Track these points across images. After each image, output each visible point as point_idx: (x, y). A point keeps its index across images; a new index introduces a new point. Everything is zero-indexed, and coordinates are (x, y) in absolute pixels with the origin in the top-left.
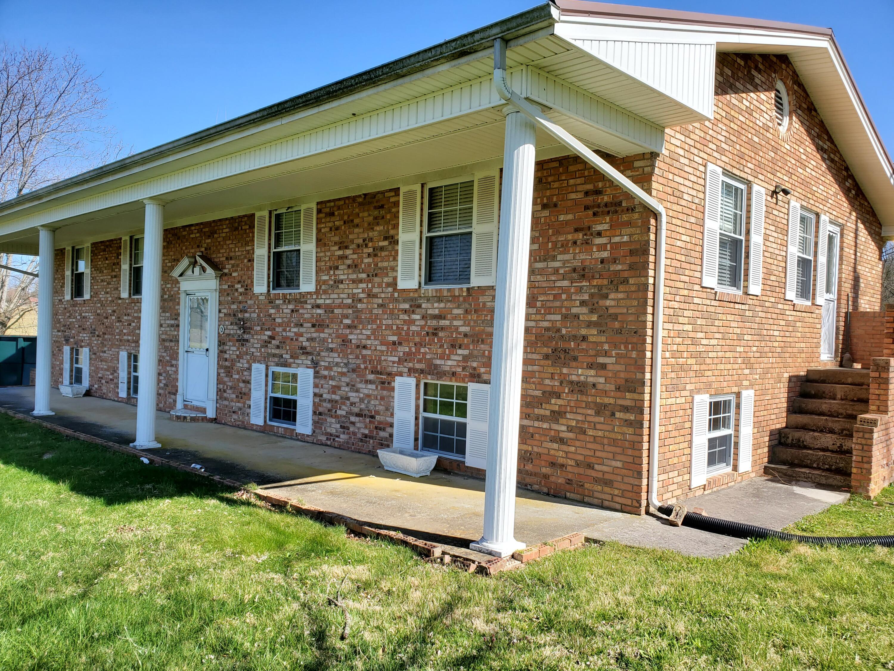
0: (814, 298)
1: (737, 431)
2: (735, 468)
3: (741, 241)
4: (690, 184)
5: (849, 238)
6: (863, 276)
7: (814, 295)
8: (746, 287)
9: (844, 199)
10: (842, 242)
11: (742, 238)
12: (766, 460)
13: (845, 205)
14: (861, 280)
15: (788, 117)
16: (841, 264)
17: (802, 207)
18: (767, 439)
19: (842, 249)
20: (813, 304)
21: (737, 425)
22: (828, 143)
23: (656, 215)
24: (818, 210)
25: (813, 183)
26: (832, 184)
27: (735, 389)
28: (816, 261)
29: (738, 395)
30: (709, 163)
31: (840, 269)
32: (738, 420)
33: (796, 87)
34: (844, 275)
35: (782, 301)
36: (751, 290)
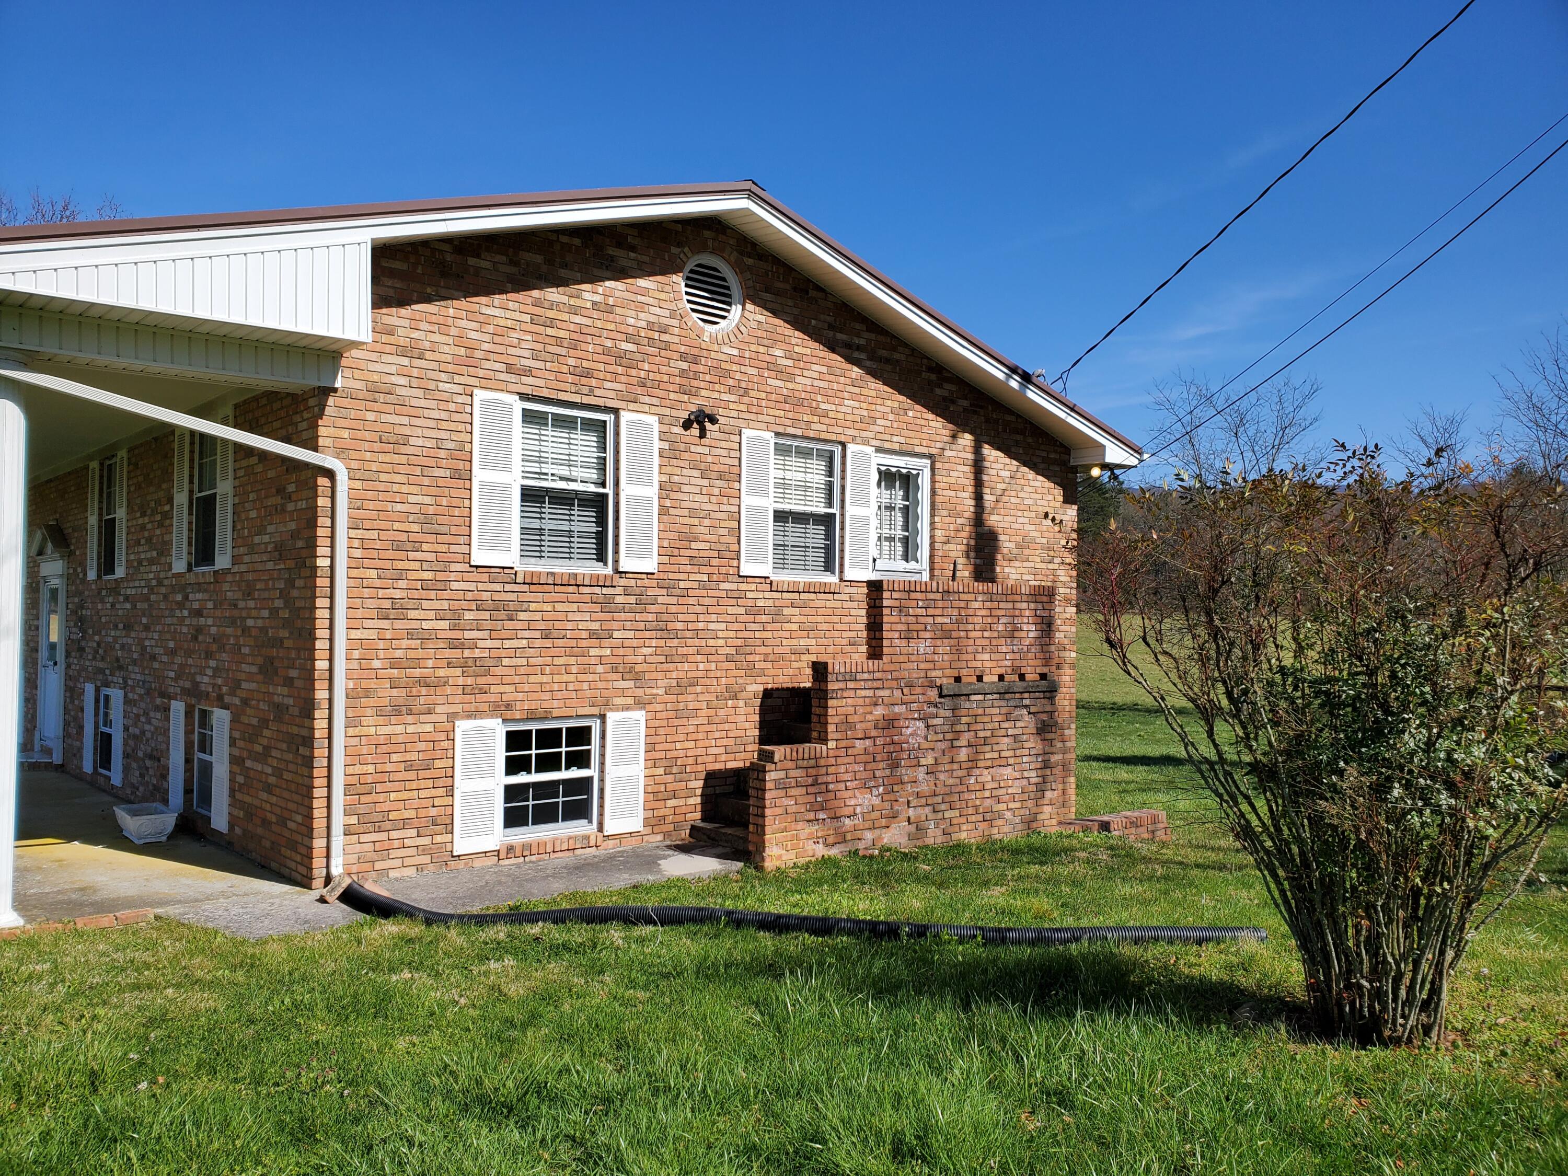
0: (841, 571)
1: (602, 772)
2: (601, 828)
3: (606, 495)
4: (432, 424)
5: (963, 474)
6: (1000, 531)
7: (842, 565)
8: (616, 561)
9: (931, 416)
10: (933, 482)
11: (609, 490)
12: (698, 815)
13: (939, 425)
14: (1002, 538)
15: (740, 307)
16: (933, 515)
17: (777, 434)
18: (701, 783)
19: (933, 492)
20: (841, 580)
21: (602, 764)
22: (866, 335)
23: (330, 474)
24: (842, 438)
25: (819, 398)
26: (886, 395)
27: (595, 711)
28: (843, 515)
29: (603, 717)
30: (476, 391)
31: (932, 523)
32: (603, 755)
33: (750, 261)
34: (938, 533)
35: (736, 578)
36: (624, 565)
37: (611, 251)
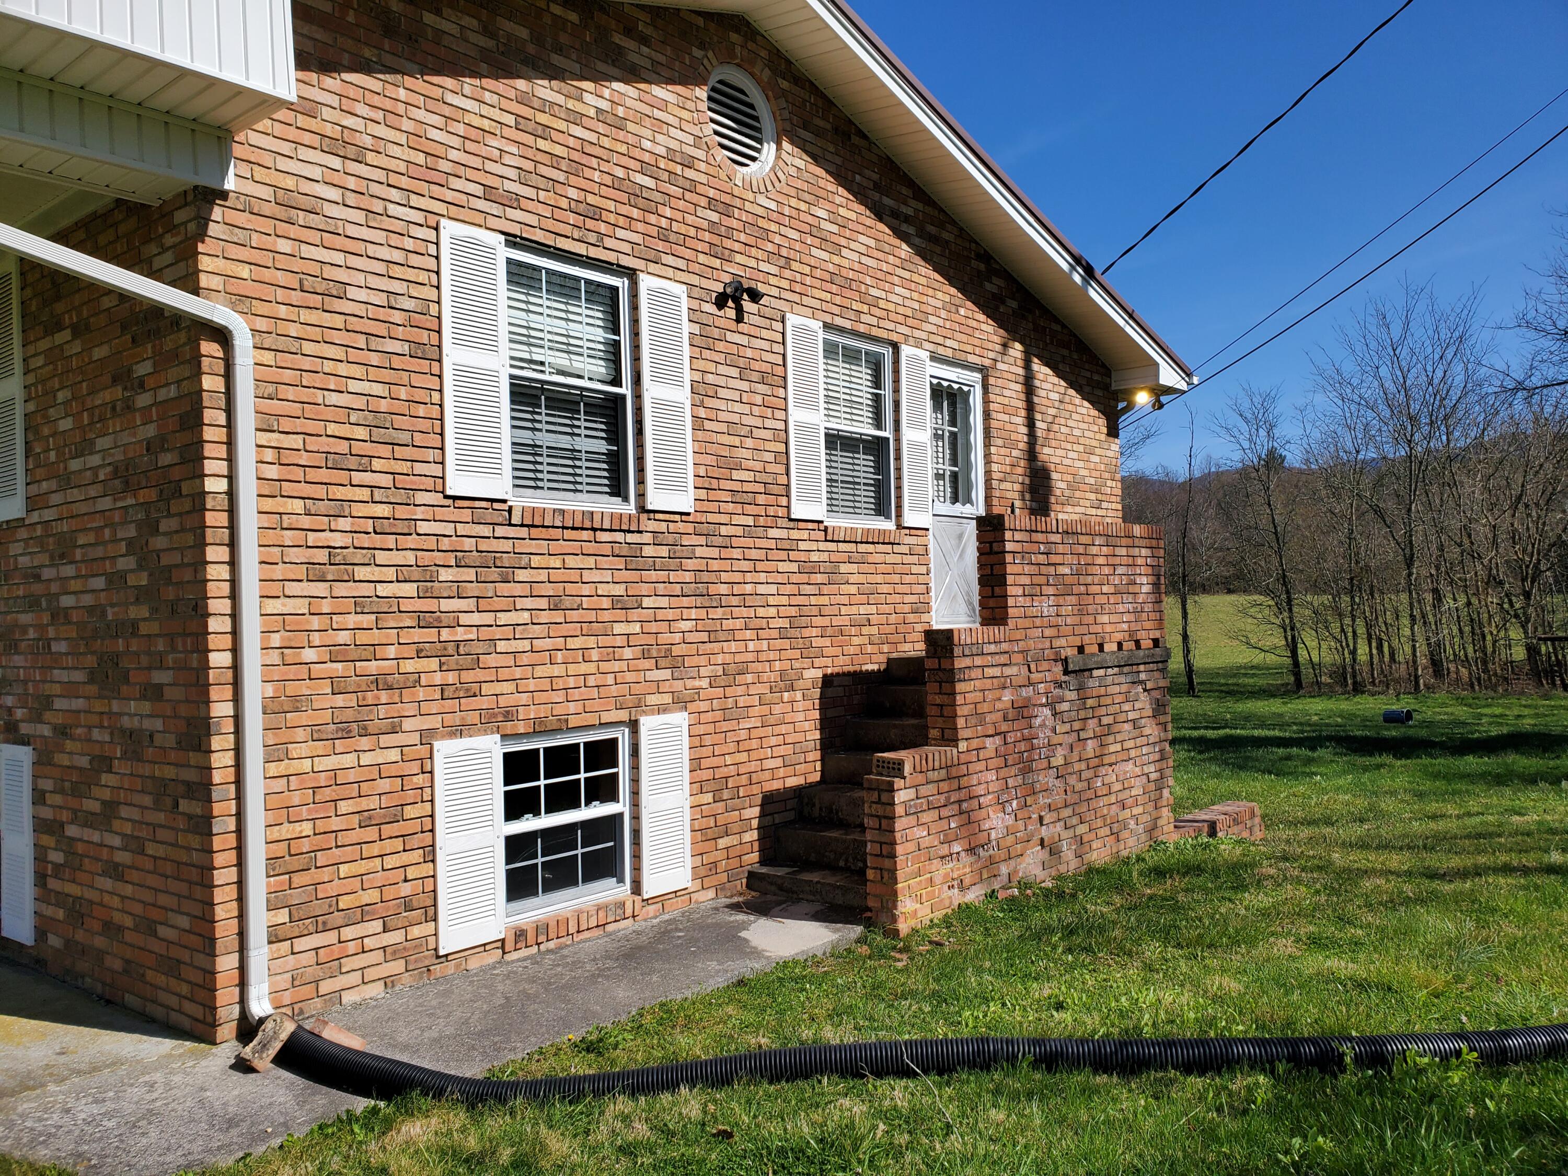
0: (899, 515)
1: (635, 804)
2: (637, 888)
4: (380, 268)
5: (1013, 393)
6: (1052, 467)
7: (899, 507)
8: (641, 496)
9: (982, 317)
10: (986, 402)
11: (626, 390)
12: (755, 857)
13: (990, 329)
14: (1054, 476)
15: (773, 146)
16: (987, 445)
17: (827, 326)
18: (756, 811)
19: (987, 415)
20: (899, 526)
21: (635, 793)
22: (913, 203)
24: (894, 337)
25: (868, 280)
26: (937, 285)
27: (623, 715)
28: (898, 440)
29: (634, 726)
30: (444, 222)
31: (987, 455)
32: (635, 781)
33: (784, 84)
34: (995, 467)
35: (784, 523)
36: (655, 501)
37: (618, 39)
